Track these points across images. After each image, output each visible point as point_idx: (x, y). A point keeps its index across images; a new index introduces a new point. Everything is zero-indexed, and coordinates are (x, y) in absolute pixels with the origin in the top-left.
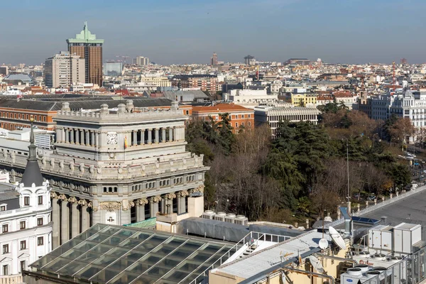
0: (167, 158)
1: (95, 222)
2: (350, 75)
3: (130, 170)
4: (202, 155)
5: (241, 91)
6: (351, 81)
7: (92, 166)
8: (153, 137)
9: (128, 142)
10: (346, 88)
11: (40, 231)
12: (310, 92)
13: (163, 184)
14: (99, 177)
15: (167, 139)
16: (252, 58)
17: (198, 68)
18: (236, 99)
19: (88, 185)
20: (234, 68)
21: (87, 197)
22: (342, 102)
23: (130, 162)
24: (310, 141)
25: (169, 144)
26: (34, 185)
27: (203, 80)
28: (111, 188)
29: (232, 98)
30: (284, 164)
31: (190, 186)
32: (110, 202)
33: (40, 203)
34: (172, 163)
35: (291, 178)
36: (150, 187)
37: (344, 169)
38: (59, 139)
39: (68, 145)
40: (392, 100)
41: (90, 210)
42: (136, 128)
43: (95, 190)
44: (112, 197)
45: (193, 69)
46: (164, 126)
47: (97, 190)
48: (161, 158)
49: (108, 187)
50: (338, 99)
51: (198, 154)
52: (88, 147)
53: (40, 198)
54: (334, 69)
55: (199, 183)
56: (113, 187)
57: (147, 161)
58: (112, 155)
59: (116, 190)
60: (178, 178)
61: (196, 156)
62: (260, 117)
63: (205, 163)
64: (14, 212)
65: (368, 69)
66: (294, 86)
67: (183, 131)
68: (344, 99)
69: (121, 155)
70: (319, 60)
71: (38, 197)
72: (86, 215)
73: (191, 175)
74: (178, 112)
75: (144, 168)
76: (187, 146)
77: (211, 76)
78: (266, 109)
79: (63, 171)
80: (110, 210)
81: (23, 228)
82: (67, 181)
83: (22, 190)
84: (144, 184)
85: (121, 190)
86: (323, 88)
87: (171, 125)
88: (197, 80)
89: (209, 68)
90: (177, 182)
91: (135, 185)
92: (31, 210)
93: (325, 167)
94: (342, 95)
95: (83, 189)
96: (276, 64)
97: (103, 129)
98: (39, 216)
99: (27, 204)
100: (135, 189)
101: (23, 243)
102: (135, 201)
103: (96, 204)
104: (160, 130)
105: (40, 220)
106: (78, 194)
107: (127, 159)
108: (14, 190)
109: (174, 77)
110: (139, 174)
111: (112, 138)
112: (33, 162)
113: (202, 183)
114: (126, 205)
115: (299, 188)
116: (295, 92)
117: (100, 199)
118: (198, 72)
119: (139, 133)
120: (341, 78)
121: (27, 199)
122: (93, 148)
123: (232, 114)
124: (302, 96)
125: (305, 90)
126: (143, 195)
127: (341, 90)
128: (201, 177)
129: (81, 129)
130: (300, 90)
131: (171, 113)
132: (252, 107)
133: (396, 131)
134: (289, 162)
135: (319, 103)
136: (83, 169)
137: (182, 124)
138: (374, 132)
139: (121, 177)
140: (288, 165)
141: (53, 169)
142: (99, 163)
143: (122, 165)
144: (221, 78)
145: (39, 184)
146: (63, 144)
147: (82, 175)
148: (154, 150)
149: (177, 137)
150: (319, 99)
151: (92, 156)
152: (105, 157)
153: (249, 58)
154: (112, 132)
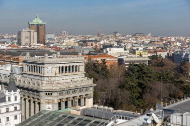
0: (76, 80)
1: (41, 109)
2: (164, 42)
3: (58, 85)
4: (92, 79)
5: (112, 49)
6: (165, 44)
7: (40, 83)
8: (69, 70)
9: (58, 72)
10: (162, 48)
11: (15, 113)
12: (145, 50)
13: (74, 92)
14: (43, 88)
15: (76, 71)
16: (117, 33)
17: (91, 37)
18: (109, 52)
19: (38, 92)
20: (108, 37)
21: (38, 97)
22: (160, 55)
23: (58, 81)
24: (144, 73)
25: (77, 73)
26: (12, 91)
27: (93, 43)
28: (49, 93)
29: (107, 52)
30: (131, 84)
31: (86, 93)
32: (48, 100)
33: (16, 100)
34: (78, 82)
35: (135, 90)
36: (68, 93)
37: (160, 86)
38: (24, 70)
39: (29, 73)
40: (184, 54)
41: (39, 103)
42: (61, 65)
43: (41, 94)
44: (50, 98)
45: (89, 37)
46: (75, 65)
47: (42, 94)
48: (73, 80)
49: (47, 93)
50: (158, 53)
51: (91, 78)
52: (38, 74)
53: (16, 98)
54: (156, 39)
55: (91, 92)
56: (50, 93)
57: (66, 81)
58: (50, 78)
59: (51, 94)
60: (81, 89)
61: (89, 79)
62: (120, 61)
63: (94, 82)
64: (3, 104)
65: (173, 39)
66: (137, 46)
67: (83, 67)
68: (161, 53)
69: (54, 78)
70: (150, 34)
71: (14, 97)
72: (37, 106)
73: (87, 88)
74: (81, 58)
75: (65, 84)
76: (85, 74)
77: (97, 41)
78: (123, 57)
79: (26, 85)
80: (49, 103)
81: (7, 111)
82: (28, 90)
83: (7, 93)
84: (65, 92)
85: (54, 94)
86: (151, 48)
87: (78, 64)
88: (90, 43)
89: (96, 37)
90: (81, 91)
91: (61, 92)
92: (11, 103)
93: (151, 85)
94: (160, 51)
95: (36, 93)
96: (129, 36)
97: (45, 66)
98: (15, 106)
99: (9, 100)
100: (61, 94)
101: (8, 118)
102: (60, 99)
103: (42, 101)
104: (73, 66)
105: (16, 108)
106: (33, 96)
107: (57, 80)
108: (3, 93)
109: (80, 41)
110: (63, 87)
111: (50, 70)
112: (12, 80)
113: (92, 92)
114: (56, 101)
115: (138, 95)
116: (138, 49)
117: (44, 98)
118: (91, 39)
119: (63, 68)
120: (160, 43)
121: (9, 98)
122: (41, 75)
123: (107, 59)
124: (141, 52)
125: (142, 49)
126: (64, 97)
127: (160, 49)
128: (92, 89)
129: (35, 65)
130: (140, 48)
131: (78, 58)
132: (117, 56)
133: (186, 69)
134: (134, 82)
135: (149, 55)
136: (36, 84)
137: (83, 64)
138: (175, 69)
139: (54, 88)
140: (133, 84)
141: (22, 84)
142: (44, 82)
143: (55, 83)
144: (102, 42)
145: (15, 91)
146: (26, 72)
147: (35, 87)
148: (69, 76)
149: (81, 70)
150: (149, 53)
151: (40, 78)
152: (46, 79)
153: (116, 33)
154: (50, 67)
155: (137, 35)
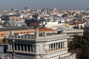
2: (74, 15)
16: (28, 8)
18: (46, 26)
20: (23, 12)
38: (9, 48)
45: (7, 13)
46: (60, 41)
48: (61, 56)
50: (79, 25)
58: (42, 56)
66: (58, 20)
67: (67, 43)
70: (55, 9)
77: (18, 16)
87: (63, 41)
88: (12, 17)
89: (13, 12)
94: (79, 23)
96: (39, 10)
97: (37, 44)
109: (2, 16)
116: (60, 22)
118: (11, 14)
119: (52, 45)
120: (71, 16)
124: (63, 24)
125: (64, 21)
127: (77, 21)
137: (66, 40)
144: (22, 17)
148: (57, 53)
150: (70, 25)
152: (38, 57)
153: (26, 8)
154: (41, 45)
155: (46, 9)
